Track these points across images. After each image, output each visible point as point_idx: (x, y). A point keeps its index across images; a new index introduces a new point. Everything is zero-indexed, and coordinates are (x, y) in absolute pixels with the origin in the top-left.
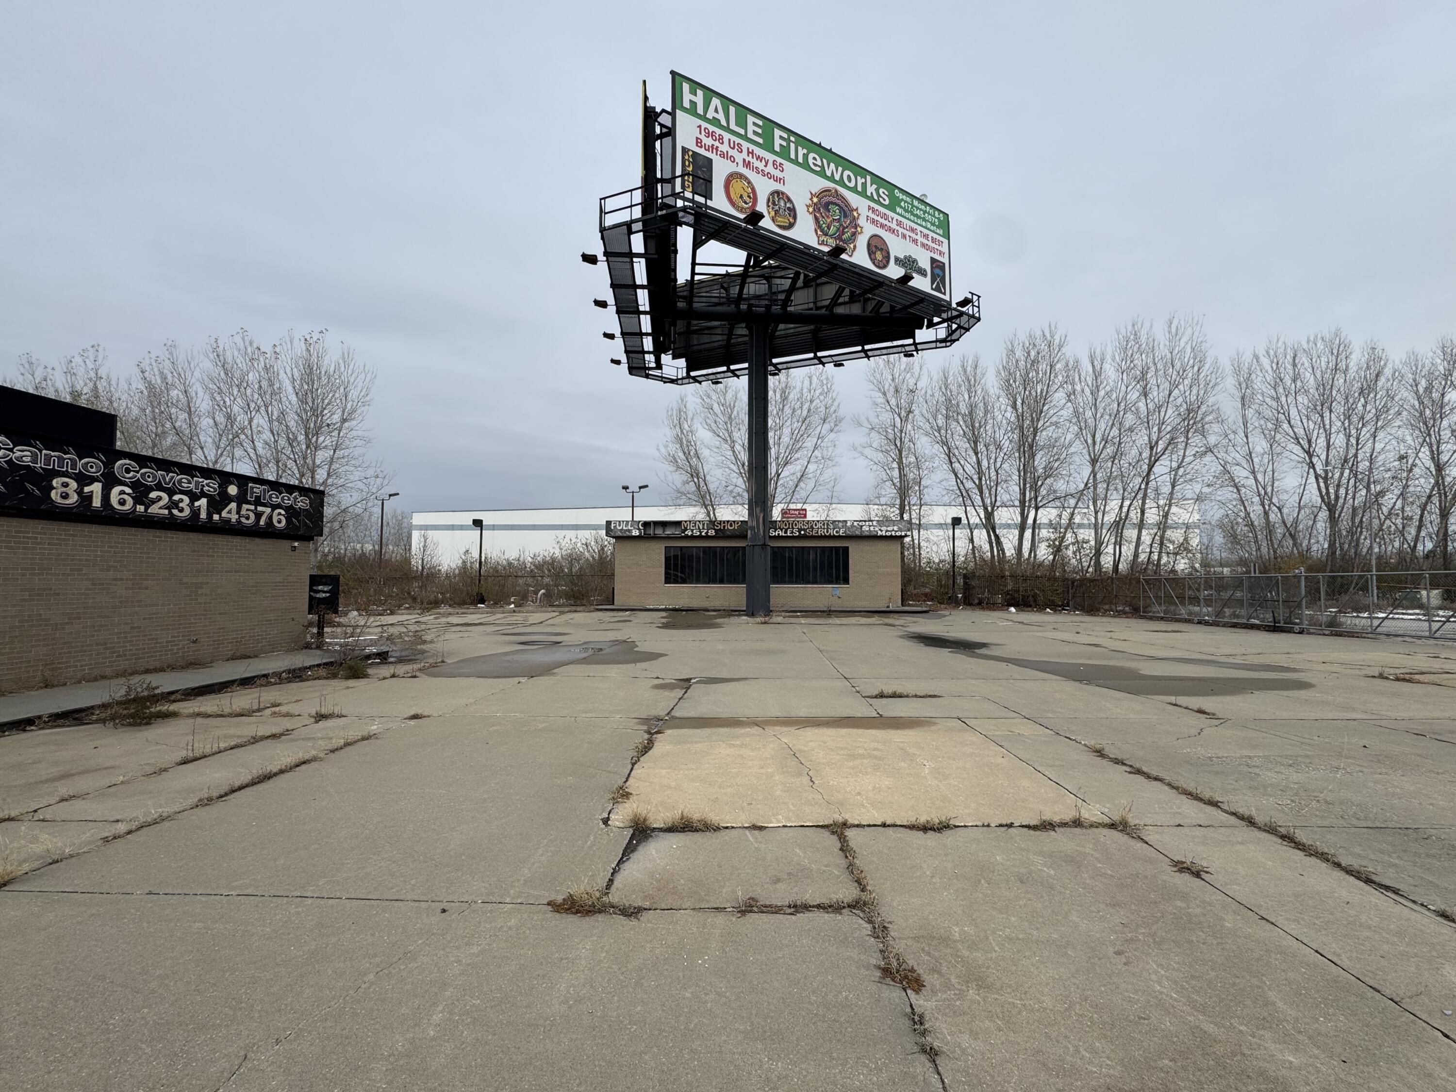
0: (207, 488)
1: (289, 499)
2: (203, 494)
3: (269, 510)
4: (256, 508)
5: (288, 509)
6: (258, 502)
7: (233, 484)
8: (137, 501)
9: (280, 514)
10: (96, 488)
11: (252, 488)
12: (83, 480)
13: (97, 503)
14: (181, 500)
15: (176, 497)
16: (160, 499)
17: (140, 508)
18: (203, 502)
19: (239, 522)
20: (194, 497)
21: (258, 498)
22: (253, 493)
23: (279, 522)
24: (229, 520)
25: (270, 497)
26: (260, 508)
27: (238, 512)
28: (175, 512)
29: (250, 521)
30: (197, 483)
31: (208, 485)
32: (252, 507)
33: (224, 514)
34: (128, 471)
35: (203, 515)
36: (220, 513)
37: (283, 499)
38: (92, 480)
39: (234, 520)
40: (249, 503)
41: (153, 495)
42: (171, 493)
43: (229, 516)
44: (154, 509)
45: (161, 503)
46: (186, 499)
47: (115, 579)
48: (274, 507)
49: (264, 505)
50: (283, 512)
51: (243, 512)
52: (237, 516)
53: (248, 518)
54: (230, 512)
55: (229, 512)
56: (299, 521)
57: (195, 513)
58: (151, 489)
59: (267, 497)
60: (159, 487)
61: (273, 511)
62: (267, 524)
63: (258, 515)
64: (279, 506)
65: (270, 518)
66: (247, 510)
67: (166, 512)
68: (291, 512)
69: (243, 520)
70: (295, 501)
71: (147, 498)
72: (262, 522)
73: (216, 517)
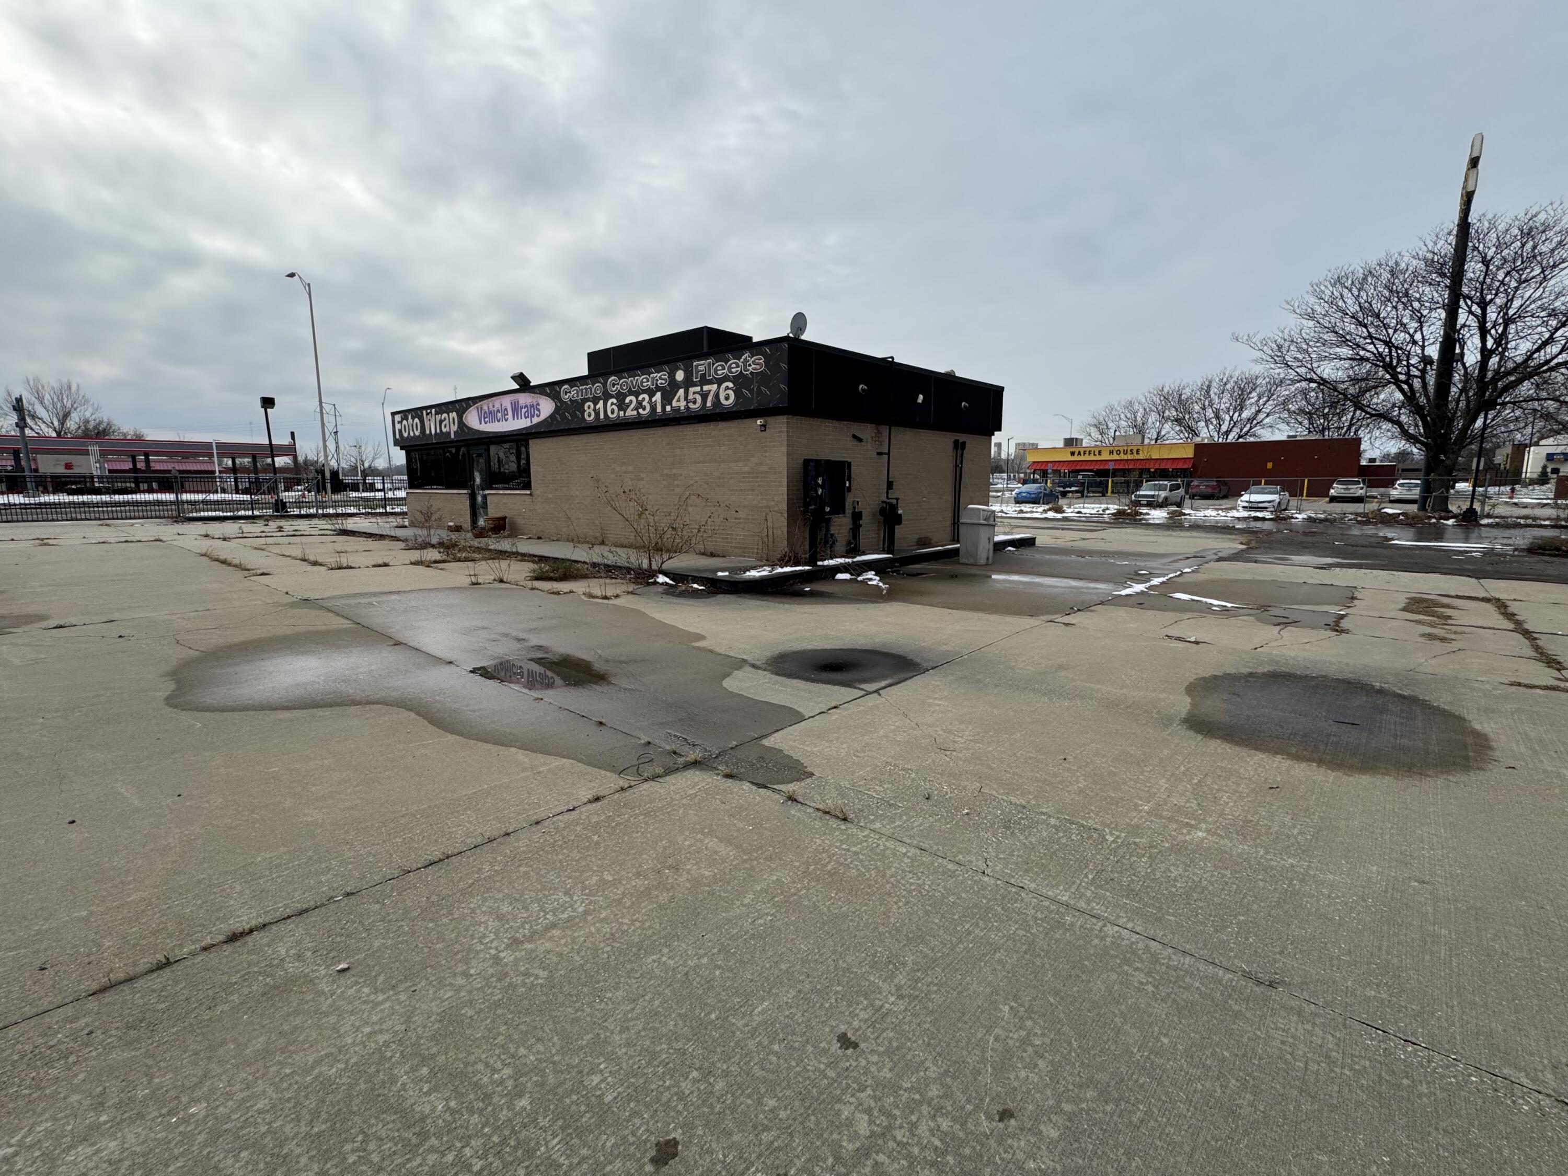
0: (660, 381)
1: (738, 366)
2: (658, 389)
3: (715, 386)
4: (702, 389)
5: (735, 380)
6: (704, 381)
7: (680, 369)
8: (620, 409)
9: (727, 388)
10: (600, 405)
11: (697, 366)
12: (595, 401)
13: (602, 416)
14: (644, 399)
15: (640, 398)
16: (631, 402)
17: (622, 413)
18: (658, 394)
19: (687, 408)
20: (651, 393)
21: (703, 376)
22: (697, 371)
23: (727, 398)
24: (679, 409)
25: (716, 370)
26: (706, 388)
27: (686, 398)
28: (641, 411)
29: (697, 406)
30: (653, 378)
31: (661, 378)
32: (698, 389)
33: (674, 404)
34: (614, 385)
35: (659, 409)
36: (671, 404)
37: (730, 368)
38: (599, 399)
39: (682, 408)
40: (695, 385)
41: (627, 401)
42: (637, 394)
43: (678, 404)
44: (630, 412)
45: (632, 406)
46: (646, 396)
47: (625, 472)
48: (720, 382)
49: (710, 382)
50: (730, 385)
51: (690, 397)
52: (685, 403)
53: (695, 403)
54: (679, 402)
55: (678, 400)
56: (751, 391)
57: (653, 408)
58: (625, 396)
59: (712, 371)
60: (631, 393)
61: (719, 387)
62: (714, 404)
63: (704, 396)
64: (726, 379)
65: (717, 395)
66: (694, 393)
67: (635, 412)
68: (741, 381)
69: (691, 405)
70: (745, 366)
71: (624, 403)
72: (709, 404)
73: (668, 408)
